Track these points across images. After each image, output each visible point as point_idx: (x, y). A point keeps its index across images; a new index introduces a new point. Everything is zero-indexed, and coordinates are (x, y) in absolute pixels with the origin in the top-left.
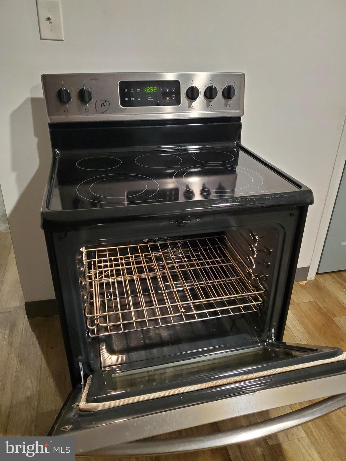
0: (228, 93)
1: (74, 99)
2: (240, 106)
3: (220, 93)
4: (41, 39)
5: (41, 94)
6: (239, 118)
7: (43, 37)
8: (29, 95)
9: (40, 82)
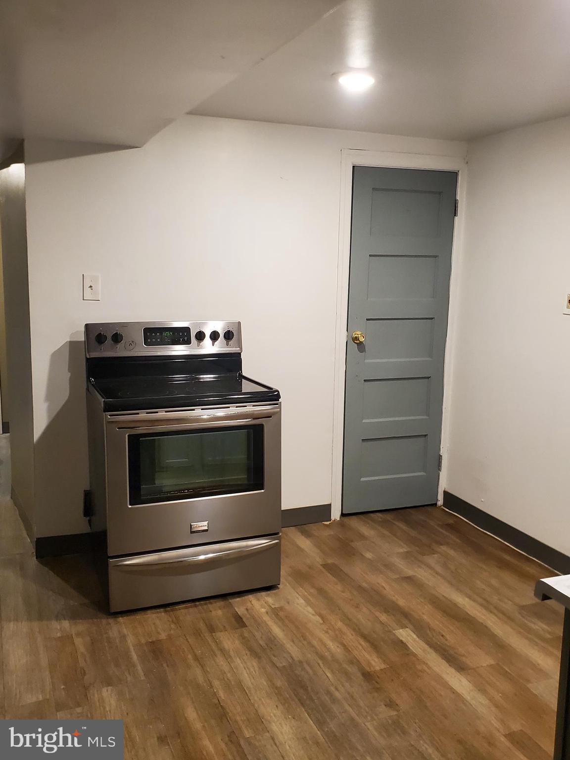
0: (229, 336)
1: (109, 341)
2: (240, 344)
3: (222, 336)
4: (83, 300)
5: (82, 338)
6: (240, 354)
7: (85, 299)
8: (69, 340)
9: (83, 329)
